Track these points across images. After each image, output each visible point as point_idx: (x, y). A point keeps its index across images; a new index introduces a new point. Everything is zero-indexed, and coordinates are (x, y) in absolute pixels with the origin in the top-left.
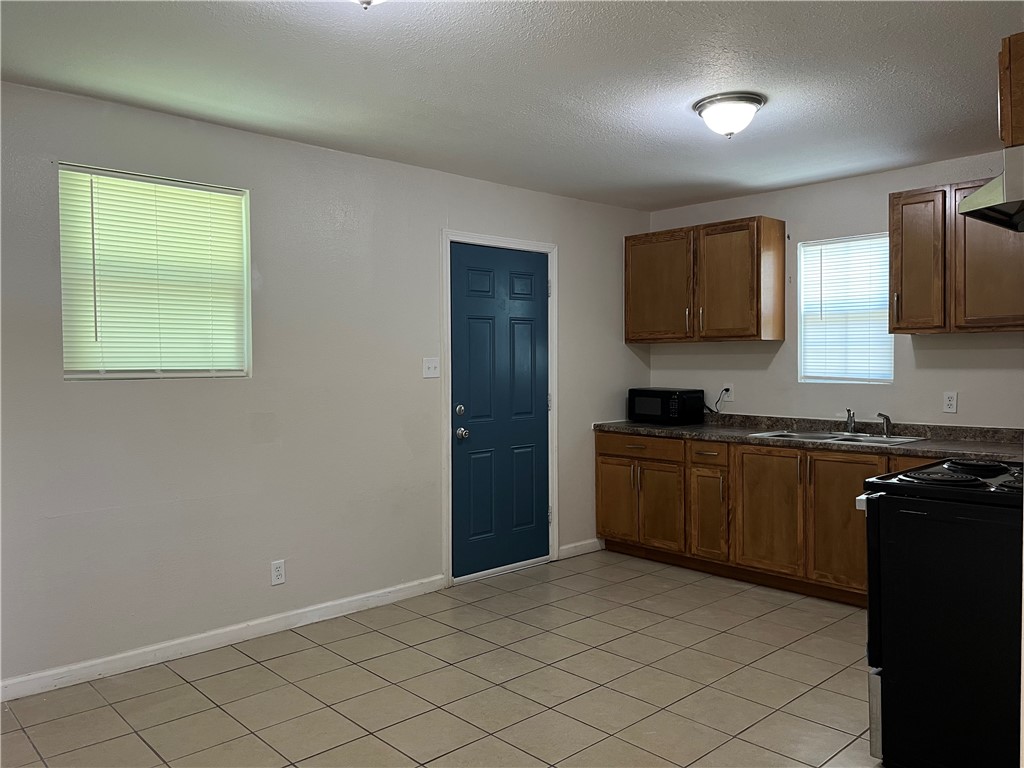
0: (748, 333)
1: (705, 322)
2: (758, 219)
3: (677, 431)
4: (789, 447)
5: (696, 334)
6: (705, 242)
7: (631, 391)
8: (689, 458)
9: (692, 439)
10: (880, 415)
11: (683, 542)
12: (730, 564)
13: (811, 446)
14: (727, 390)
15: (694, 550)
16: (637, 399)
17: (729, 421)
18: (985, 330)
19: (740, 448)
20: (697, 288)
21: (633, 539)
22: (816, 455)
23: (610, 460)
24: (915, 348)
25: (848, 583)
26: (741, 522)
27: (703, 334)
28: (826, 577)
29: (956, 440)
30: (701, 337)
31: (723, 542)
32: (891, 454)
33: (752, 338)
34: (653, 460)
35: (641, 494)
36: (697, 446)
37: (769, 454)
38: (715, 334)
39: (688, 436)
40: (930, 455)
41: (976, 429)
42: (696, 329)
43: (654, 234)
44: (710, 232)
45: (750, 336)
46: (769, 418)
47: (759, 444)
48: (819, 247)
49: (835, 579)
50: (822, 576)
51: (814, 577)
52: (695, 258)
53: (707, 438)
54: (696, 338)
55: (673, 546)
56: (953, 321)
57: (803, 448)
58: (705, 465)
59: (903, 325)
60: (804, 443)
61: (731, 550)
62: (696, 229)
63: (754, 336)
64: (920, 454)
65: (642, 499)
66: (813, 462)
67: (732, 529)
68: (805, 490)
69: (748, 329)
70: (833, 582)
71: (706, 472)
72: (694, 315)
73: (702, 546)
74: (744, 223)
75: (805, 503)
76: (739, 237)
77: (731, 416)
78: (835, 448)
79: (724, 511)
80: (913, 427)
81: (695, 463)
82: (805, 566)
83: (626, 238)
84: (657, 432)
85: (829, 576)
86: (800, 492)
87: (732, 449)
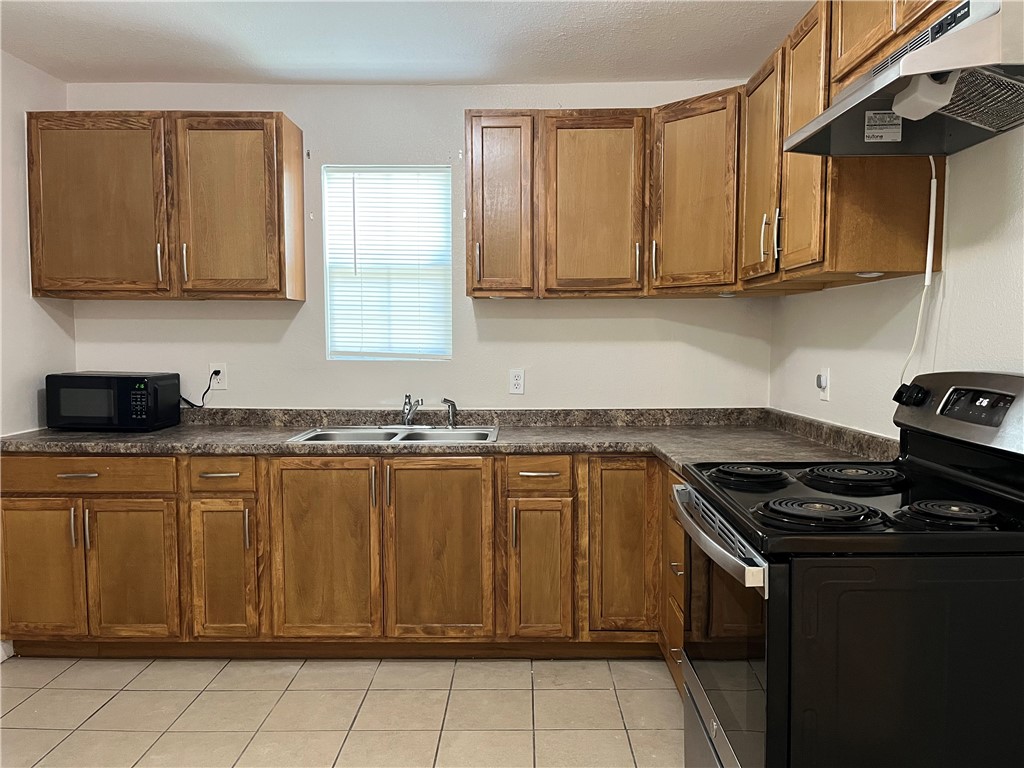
0: (267, 286)
1: (192, 266)
2: (279, 117)
3: (162, 443)
4: (358, 454)
5: (176, 284)
6: (186, 141)
7: (50, 379)
8: (184, 483)
9: (192, 455)
10: (446, 401)
11: (177, 620)
12: (261, 640)
13: (390, 451)
14: (217, 373)
15: (198, 629)
16: (64, 392)
17: (221, 420)
18: (576, 294)
19: (277, 463)
20: (174, 213)
21: (76, 632)
22: (397, 462)
23: (22, 503)
24: (476, 316)
25: (443, 633)
26: (281, 573)
27: (189, 286)
28: (413, 630)
29: (526, 426)
30: (185, 291)
31: (250, 609)
32: (500, 453)
33: (272, 295)
34: (114, 495)
35: (92, 554)
36: (200, 465)
37: (326, 466)
38: (209, 286)
39: (184, 450)
40: (546, 450)
41: (547, 412)
42: (175, 277)
43: (87, 114)
44: (195, 124)
45: (269, 292)
46: (286, 412)
47: (309, 455)
48: (350, 175)
49: (427, 631)
50: (407, 630)
51: (396, 635)
52: (168, 163)
53: (219, 451)
54: (175, 293)
55: (160, 630)
56: (542, 283)
57: (378, 455)
58: (216, 493)
59: (484, 286)
60: (380, 447)
61: (263, 617)
62: (169, 116)
63: (274, 291)
64: (535, 450)
65: (93, 564)
66: (394, 471)
67: (264, 584)
68: (381, 514)
69: (266, 280)
70: (423, 635)
71: (219, 504)
72: (173, 256)
73: (210, 623)
74: (256, 119)
75: (381, 532)
76: (248, 139)
77: (225, 412)
78: (425, 451)
79: (251, 561)
80: (478, 413)
81: (196, 493)
82: (384, 620)
83: (30, 115)
84: (122, 447)
85: (418, 627)
86: (374, 518)
87: (263, 464)
